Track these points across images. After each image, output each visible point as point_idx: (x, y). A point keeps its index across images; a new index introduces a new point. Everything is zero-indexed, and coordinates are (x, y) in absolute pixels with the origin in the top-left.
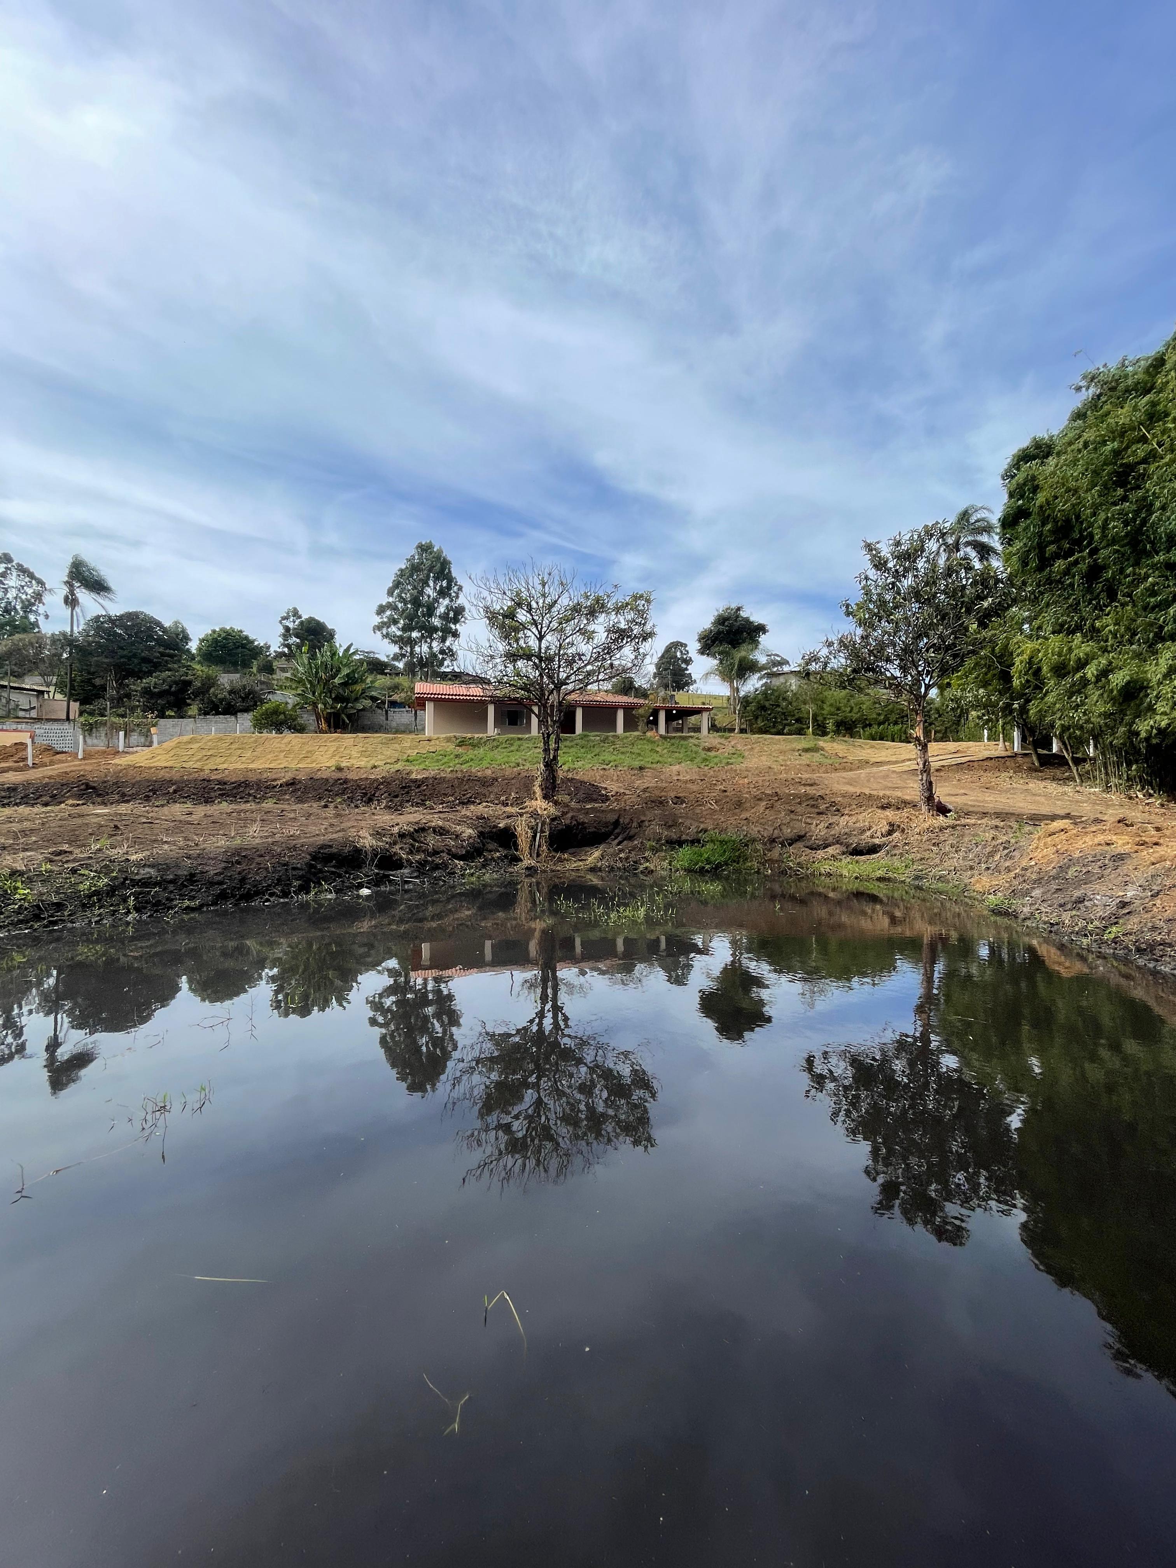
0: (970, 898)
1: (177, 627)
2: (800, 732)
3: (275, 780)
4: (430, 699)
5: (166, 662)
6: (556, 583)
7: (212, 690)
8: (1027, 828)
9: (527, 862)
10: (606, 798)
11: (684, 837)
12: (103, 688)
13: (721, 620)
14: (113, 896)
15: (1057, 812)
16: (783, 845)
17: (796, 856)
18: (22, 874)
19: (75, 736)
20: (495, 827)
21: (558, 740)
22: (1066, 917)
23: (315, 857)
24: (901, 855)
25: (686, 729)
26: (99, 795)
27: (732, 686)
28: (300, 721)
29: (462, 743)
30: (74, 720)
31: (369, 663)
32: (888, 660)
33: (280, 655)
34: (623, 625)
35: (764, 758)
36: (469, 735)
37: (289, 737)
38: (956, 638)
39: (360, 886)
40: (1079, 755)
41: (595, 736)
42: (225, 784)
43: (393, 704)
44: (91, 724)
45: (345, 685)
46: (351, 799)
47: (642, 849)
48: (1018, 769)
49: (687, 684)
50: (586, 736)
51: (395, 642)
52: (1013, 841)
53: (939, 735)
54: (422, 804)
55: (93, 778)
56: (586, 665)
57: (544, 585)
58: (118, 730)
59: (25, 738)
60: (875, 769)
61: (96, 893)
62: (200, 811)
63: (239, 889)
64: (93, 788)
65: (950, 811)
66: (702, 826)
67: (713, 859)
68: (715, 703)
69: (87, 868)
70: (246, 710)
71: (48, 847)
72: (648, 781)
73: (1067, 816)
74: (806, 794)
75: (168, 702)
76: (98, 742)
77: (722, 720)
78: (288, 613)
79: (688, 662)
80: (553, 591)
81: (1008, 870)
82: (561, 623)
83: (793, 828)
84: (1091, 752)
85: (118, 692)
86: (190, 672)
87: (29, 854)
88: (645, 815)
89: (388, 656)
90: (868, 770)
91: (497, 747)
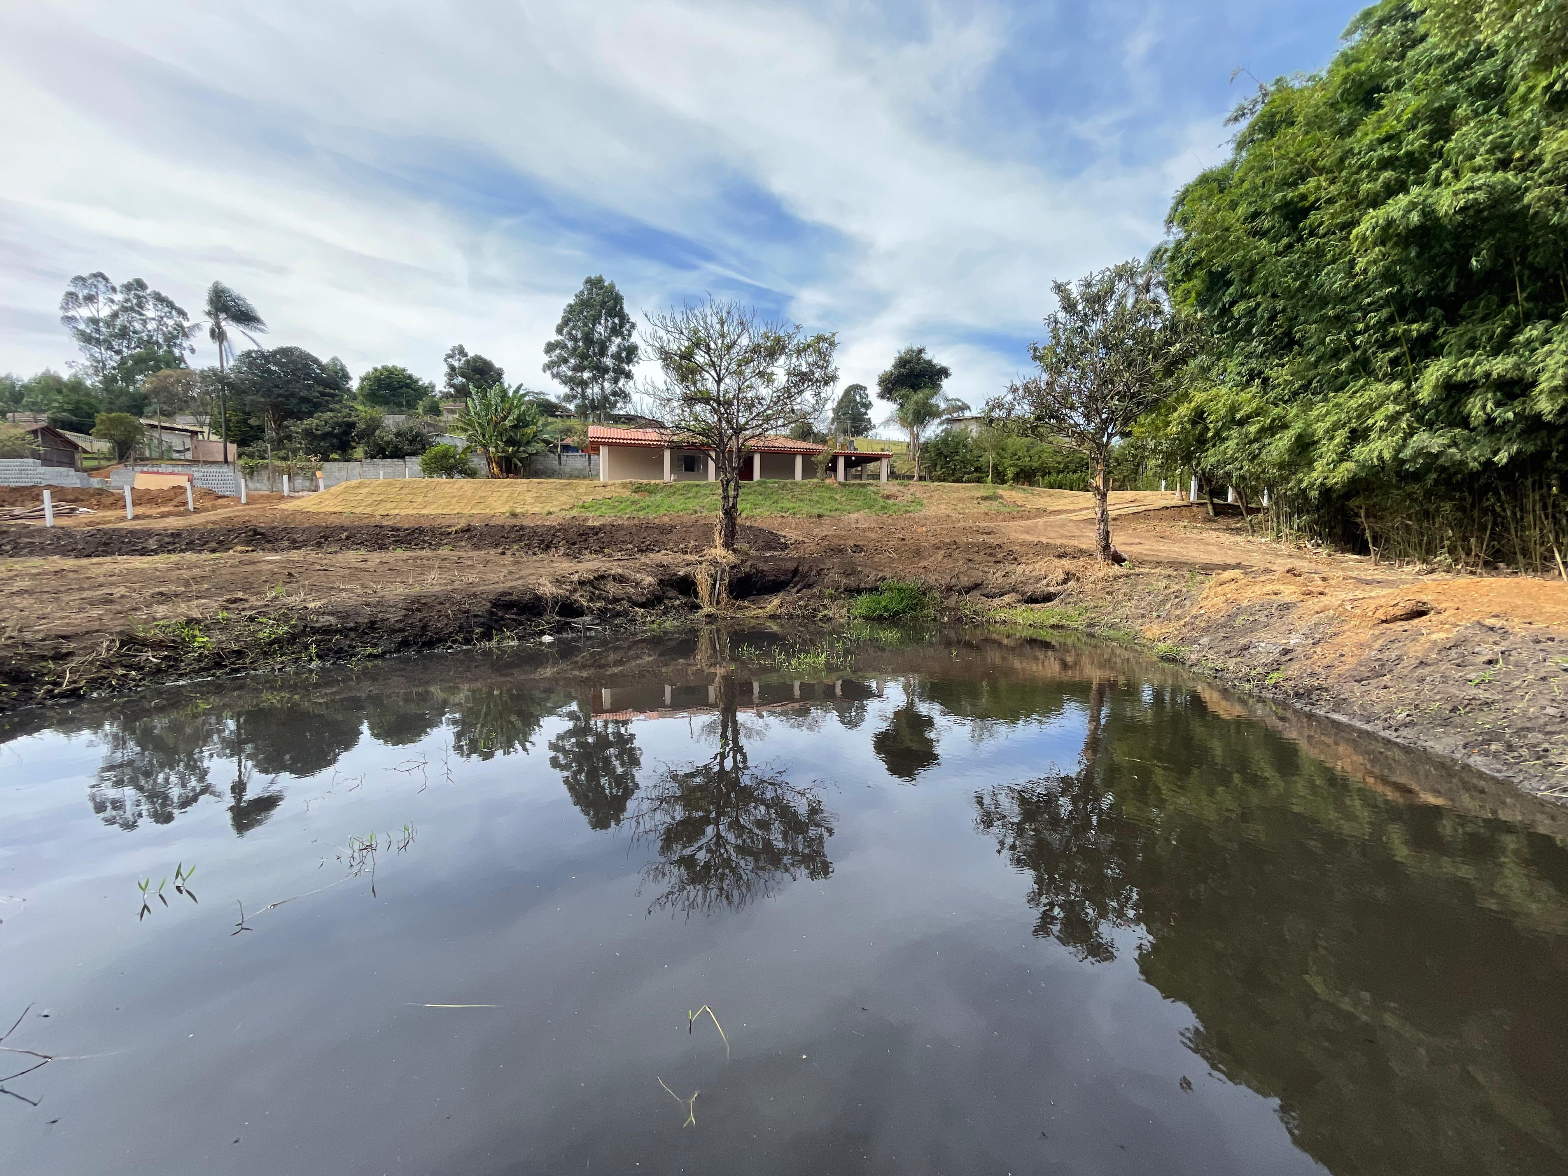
0: (1140, 645)
1: (335, 365)
2: (979, 480)
3: (449, 526)
4: (604, 444)
5: (327, 401)
6: (735, 322)
7: (378, 432)
8: (1199, 578)
9: (707, 609)
10: (785, 547)
11: (862, 585)
12: (261, 429)
13: (902, 363)
14: (293, 644)
15: (1228, 562)
16: (960, 594)
17: (974, 603)
18: (198, 622)
19: (235, 479)
20: (675, 574)
21: (737, 487)
22: (1231, 664)
23: (495, 605)
24: (1075, 603)
25: (864, 476)
26: (268, 542)
27: (912, 433)
28: (471, 465)
29: (638, 489)
30: (233, 463)
31: (539, 405)
32: (1072, 408)
33: (446, 396)
34: (804, 368)
35: (942, 507)
36: (645, 481)
37: (461, 483)
38: (1141, 385)
39: (542, 633)
40: (1253, 505)
41: (773, 483)
42: (399, 530)
43: (566, 448)
44: (251, 467)
45: (515, 427)
46: (528, 546)
47: (821, 597)
48: (1194, 518)
49: (866, 429)
50: (765, 483)
51: (565, 383)
52: (1184, 590)
53: (1118, 484)
54: (601, 551)
55: (261, 524)
56: (765, 410)
57: (722, 325)
58: (282, 473)
59: (183, 481)
60: (1052, 518)
61: (275, 641)
62: (376, 558)
63: (421, 636)
64: (262, 534)
65: (1125, 560)
66: (880, 575)
67: (890, 606)
68: (895, 450)
69: (264, 616)
70: (414, 454)
71: (222, 595)
72: (825, 529)
73: (1238, 566)
74: (984, 543)
75: (332, 445)
76: (261, 486)
77: (901, 467)
78: (453, 351)
79: (868, 406)
80: (732, 330)
81: (1179, 618)
82: (739, 366)
83: (970, 576)
84: (1265, 502)
85: (277, 434)
86: (353, 413)
87: (203, 601)
88: (824, 563)
89: (558, 397)
90: (1045, 519)
91: (674, 493)
